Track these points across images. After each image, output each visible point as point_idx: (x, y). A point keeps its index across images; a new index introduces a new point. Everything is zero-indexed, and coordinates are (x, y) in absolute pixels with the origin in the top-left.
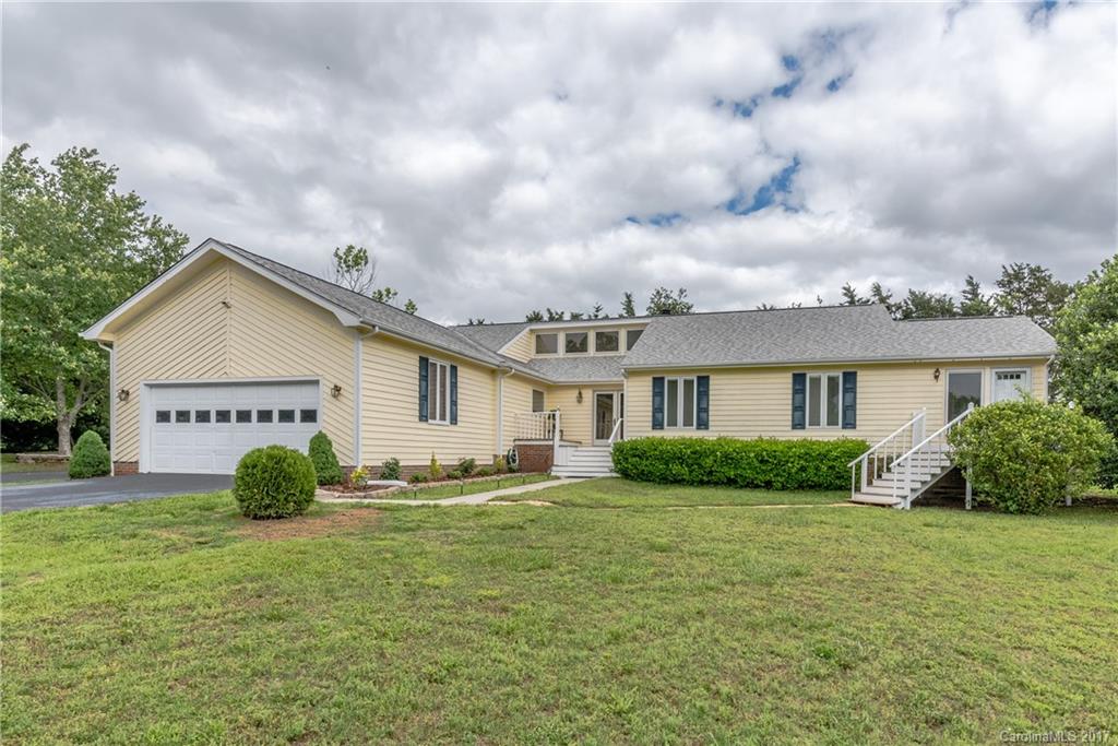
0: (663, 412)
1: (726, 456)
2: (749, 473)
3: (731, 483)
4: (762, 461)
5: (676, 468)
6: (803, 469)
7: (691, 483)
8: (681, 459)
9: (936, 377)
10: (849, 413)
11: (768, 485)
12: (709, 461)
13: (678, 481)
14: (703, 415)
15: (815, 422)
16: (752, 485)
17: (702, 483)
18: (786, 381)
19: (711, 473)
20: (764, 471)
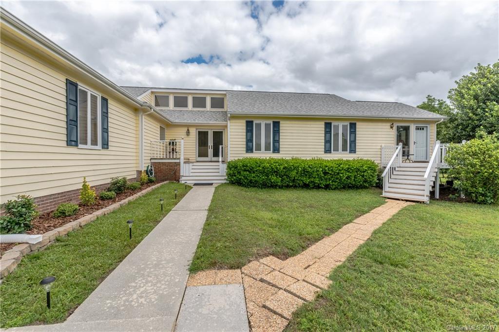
0: (252, 142)
1: (304, 170)
2: (317, 181)
3: (306, 186)
4: (325, 173)
5: (274, 178)
6: (348, 178)
7: (281, 187)
8: (276, 172)
9: (392, 127)
10: (353, 145)
11: (327, 187)
12: (294, 173)
13: (274, 186)
14: (277, 144)
15: (336, 149)
16: (318, 187)
17: (288, 187)
18: (321, 126)
19: (294, 181)
20: (326, 179)
